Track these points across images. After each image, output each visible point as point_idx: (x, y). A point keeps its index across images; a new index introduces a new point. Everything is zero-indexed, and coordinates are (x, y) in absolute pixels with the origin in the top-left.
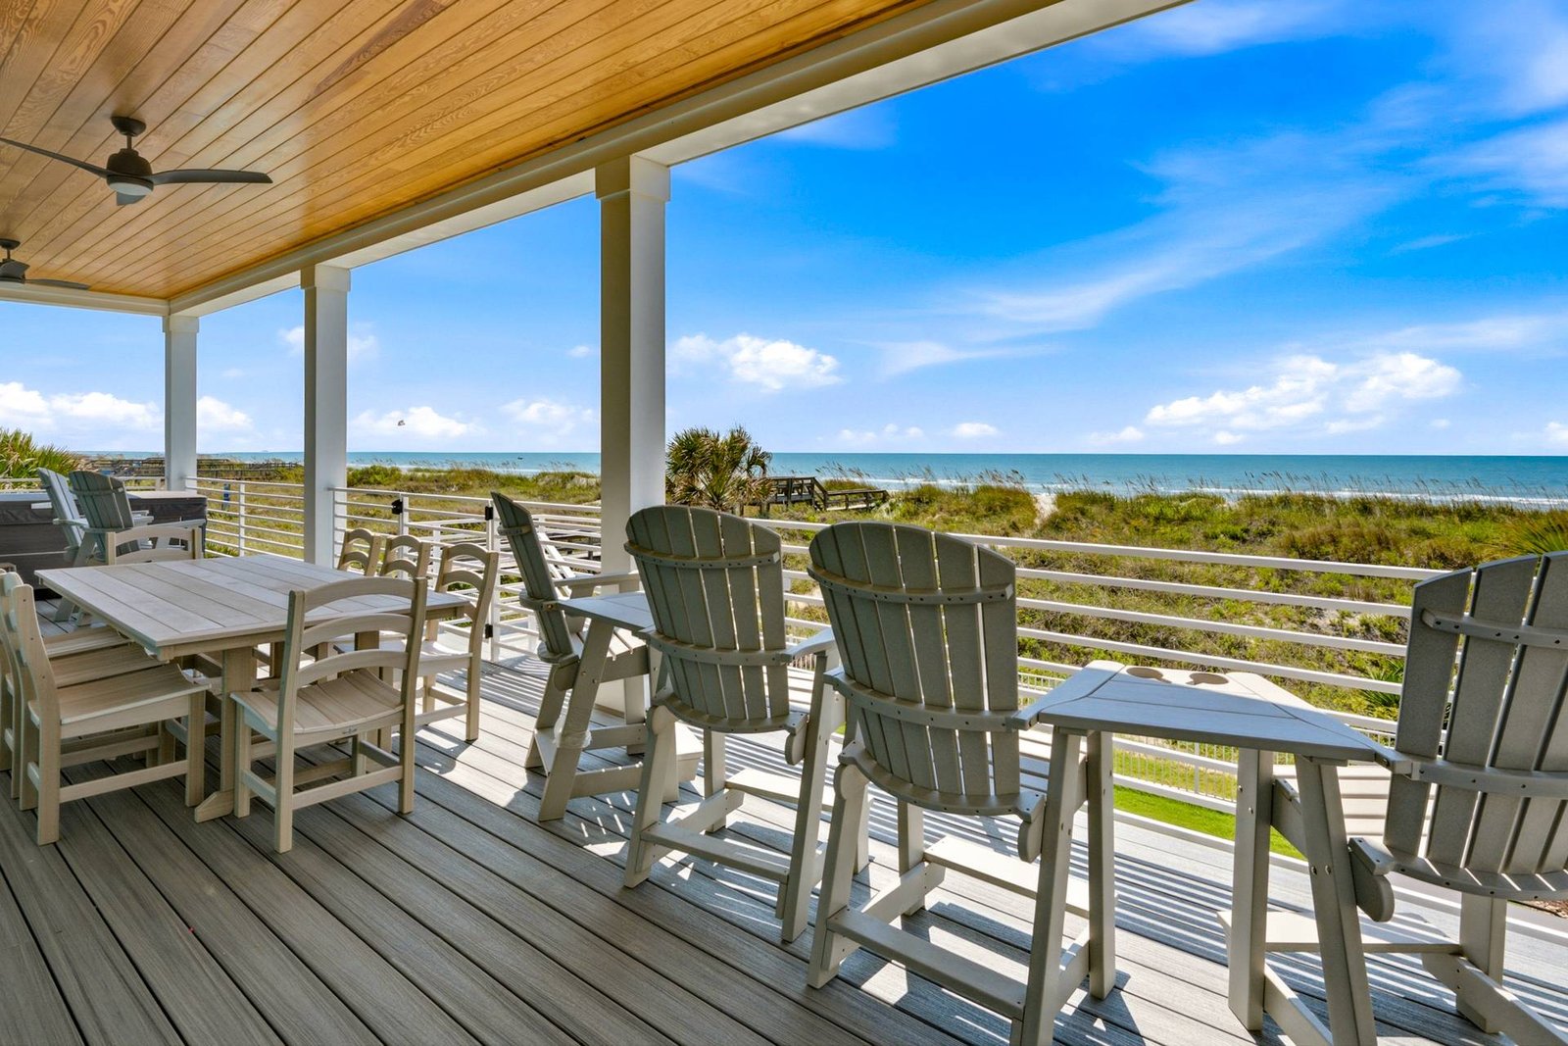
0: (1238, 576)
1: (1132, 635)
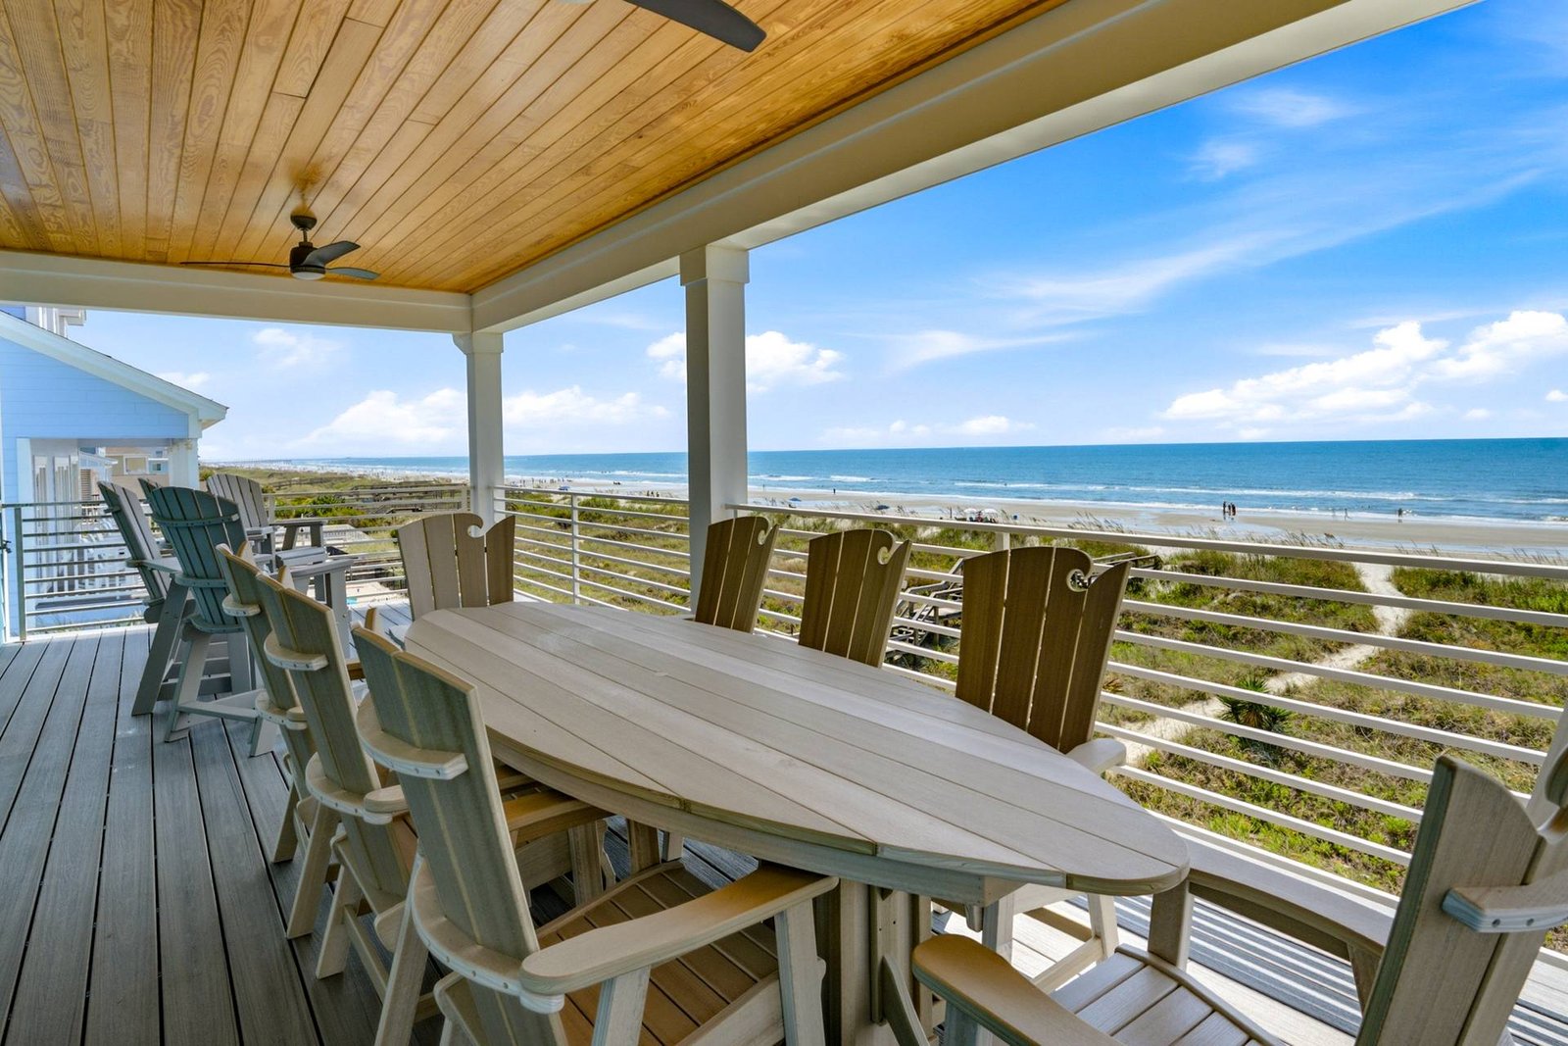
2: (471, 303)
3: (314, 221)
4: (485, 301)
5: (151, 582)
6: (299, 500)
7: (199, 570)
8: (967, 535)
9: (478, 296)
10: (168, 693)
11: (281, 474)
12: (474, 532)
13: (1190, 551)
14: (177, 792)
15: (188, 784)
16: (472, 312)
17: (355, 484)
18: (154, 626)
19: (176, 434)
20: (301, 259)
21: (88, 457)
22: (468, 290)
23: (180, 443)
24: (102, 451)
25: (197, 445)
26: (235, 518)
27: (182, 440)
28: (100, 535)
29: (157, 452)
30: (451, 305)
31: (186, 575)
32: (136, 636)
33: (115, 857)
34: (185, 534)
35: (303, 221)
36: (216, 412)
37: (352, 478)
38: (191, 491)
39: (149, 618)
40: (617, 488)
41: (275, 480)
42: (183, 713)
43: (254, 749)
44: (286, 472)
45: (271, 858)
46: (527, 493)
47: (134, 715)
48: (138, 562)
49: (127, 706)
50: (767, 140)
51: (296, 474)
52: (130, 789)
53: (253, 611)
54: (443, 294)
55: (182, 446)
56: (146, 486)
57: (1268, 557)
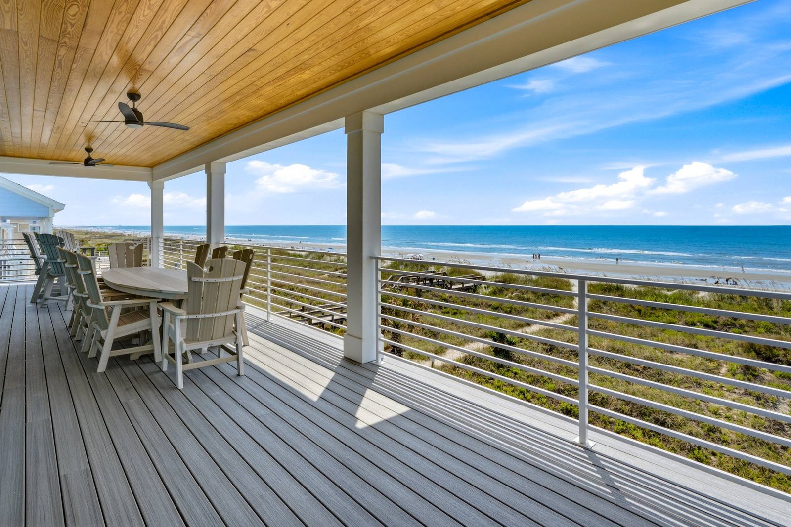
0: (712, 365)
1: (640, 413)
2: (152, 171)
3: (92, 150)
4: (157, 170)
5: (37, 263)
6: (99, 245)
7: (52, 258)
8: (403, 266)
9: (154, 169)
10: (41, 297)
11: (91, 233)
12: (131, 248)
13: (499, 273)
14: (44, 317)
15: (47, 315)
16: (152, 175)
17: (125, 238)
18: (38, 276)
19: (43, 215)
20: (88, 162)
21: (4, 223)
22: (152, 166)
23: (46, 218)
24: (8, 221)
25: (52, 220)
26: (63, 242)
27: (46, 217)
28: (12, 256)
29: (34, 222)
30: (145, 172)
31: (48, 259)
32: (30, 286)
33: (29, 325)
34: (48, 247)
35: (89, 150)
36: (61, 207)
37: (124, 235)
38: (50, 235)
39: (36, 274)
40: (250, 242)
41: (88, 236)
42: (46, 299)
43: (66, 309)
44: (94, 232)
45: (68, 326)
46: (173, 240)
47: (31, 302)
48: (34, 257)
49: (29, 301)
50: (221, 135)
51: (98, 233)
52: (31, 316)
53: (64, 261)
54: (143, 168)
55: (46, 220)
56: (36, 234)
57: (534, 277)
